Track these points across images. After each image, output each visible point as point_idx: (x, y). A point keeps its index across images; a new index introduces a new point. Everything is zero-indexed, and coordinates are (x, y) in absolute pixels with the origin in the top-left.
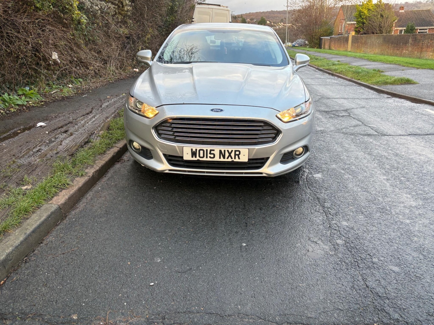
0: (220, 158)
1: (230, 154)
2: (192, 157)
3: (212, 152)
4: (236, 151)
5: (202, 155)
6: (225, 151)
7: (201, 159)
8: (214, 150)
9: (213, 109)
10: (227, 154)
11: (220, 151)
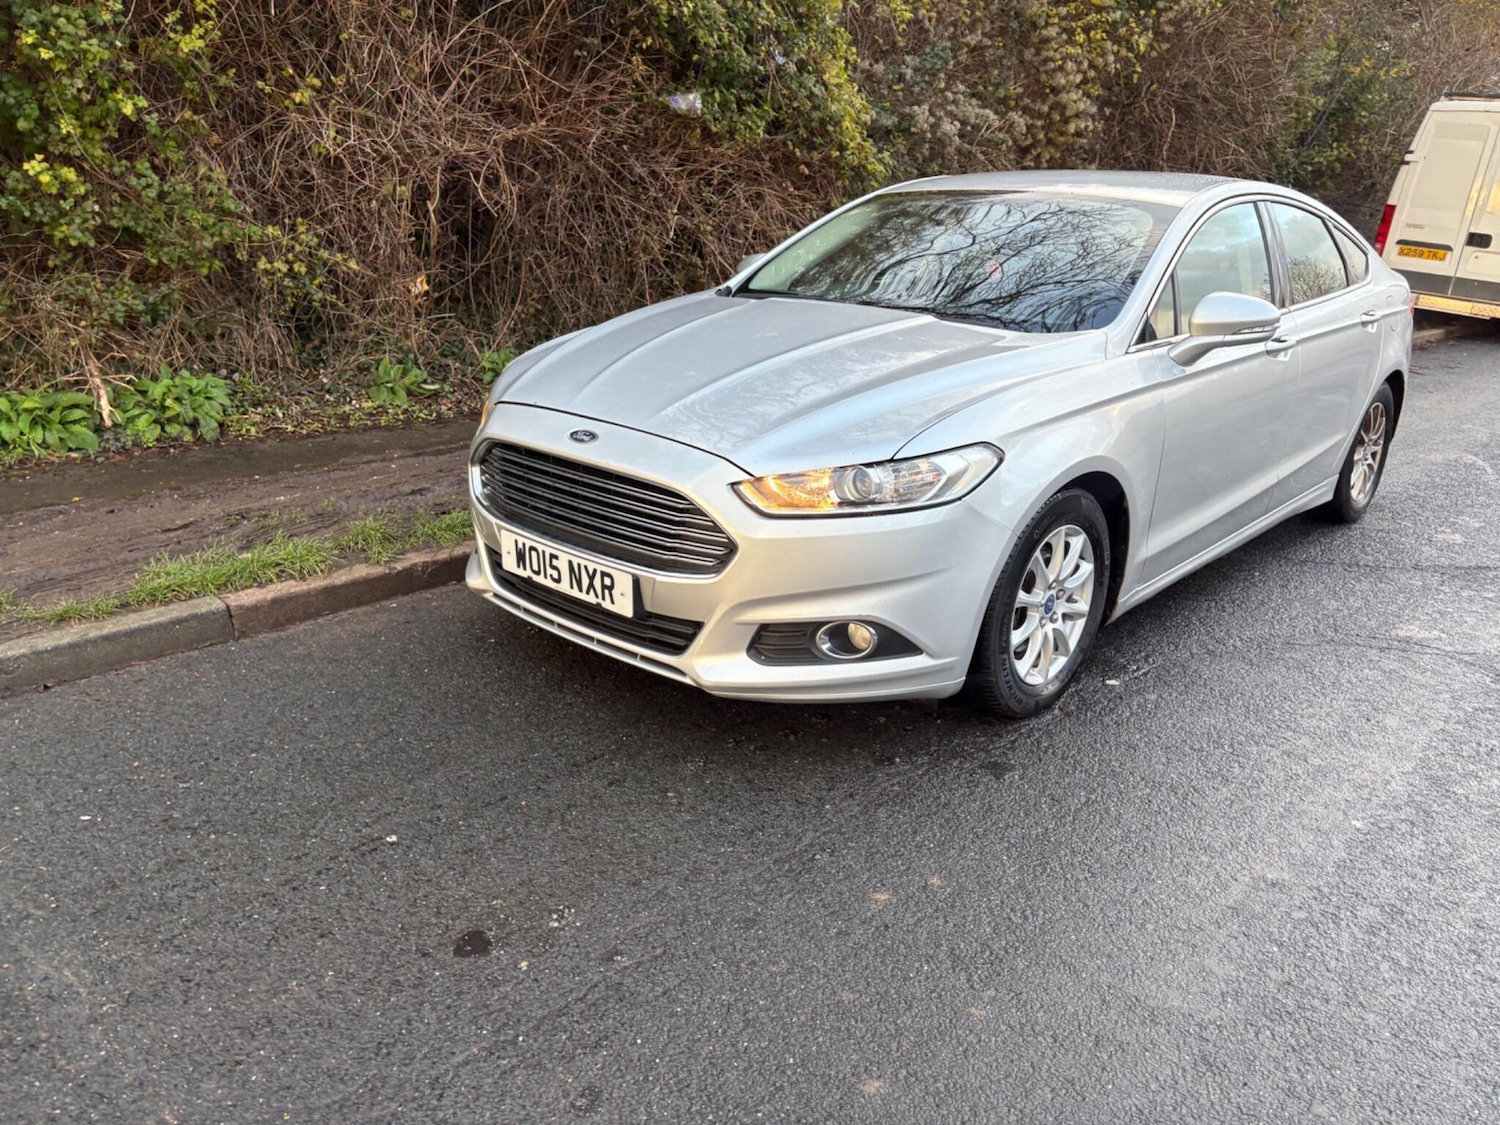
0: (572, 587)
1: (592, 578)
2: (519, 566)
3: (555, 562)
4: (604, 574)
5: (536, 568)
6: (579, 565)
7: (536, 578)
8: (556, 557)
9: (576, 432)
10: (585, 581)
11: (570, 562)
